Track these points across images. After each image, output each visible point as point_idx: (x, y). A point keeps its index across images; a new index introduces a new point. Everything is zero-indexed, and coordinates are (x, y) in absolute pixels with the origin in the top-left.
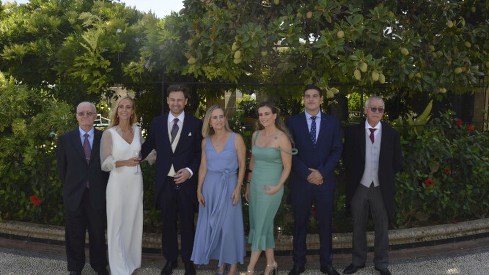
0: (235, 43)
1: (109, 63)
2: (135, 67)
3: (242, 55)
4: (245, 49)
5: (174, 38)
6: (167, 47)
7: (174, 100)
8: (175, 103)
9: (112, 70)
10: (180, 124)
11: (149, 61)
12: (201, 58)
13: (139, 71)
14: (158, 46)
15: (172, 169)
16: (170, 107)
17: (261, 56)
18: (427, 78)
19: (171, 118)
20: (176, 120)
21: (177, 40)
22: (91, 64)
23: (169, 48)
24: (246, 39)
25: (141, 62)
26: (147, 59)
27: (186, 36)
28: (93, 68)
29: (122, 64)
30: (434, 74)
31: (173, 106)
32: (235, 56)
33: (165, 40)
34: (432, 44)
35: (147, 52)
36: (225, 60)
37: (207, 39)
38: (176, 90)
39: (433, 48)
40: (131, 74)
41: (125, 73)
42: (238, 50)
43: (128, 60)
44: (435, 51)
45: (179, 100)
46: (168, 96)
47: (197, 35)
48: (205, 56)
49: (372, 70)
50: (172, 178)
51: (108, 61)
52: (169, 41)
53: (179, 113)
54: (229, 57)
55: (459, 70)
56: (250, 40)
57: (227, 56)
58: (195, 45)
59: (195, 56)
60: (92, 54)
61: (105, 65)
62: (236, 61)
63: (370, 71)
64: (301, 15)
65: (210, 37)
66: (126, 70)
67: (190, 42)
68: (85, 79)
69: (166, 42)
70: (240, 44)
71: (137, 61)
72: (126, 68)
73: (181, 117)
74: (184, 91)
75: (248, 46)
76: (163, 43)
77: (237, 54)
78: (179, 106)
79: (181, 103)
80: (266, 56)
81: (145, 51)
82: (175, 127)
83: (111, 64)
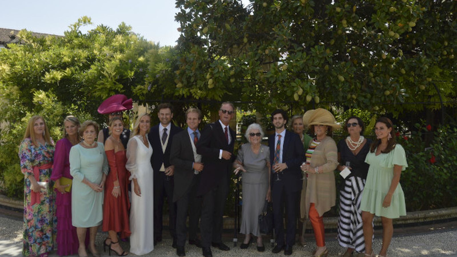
0: (209, 74)
1: (122, 86)
2: (141, 89)
3: (213, 83)
4: (216, 78)
5: (167, 69)
6: (162, 75)
7: (163, 114)
8: (164, 117)
9: (124, 92)
10: (168, 132)
11: (151, 85)
12: (186, 84)
13: (145, 92)
14: (156, 74)
15: (163, 166)
16: (161, 120)
17: (230, 83)
18: (361, 99)
19: (161, 128)
20: (165, 130)
21: (169, 70)
22: (108, 87)
23: (164, 75)
24: (216, 71)
25: (146, 85)
26: (150, 83)
27: (176, 68)
28: (110, 90)
29: (132, 87)
30: (369, 96)
31: (163, 119)
32: (209, 83)
33: (161, 70)
34: (372, 72)
35: (149, 78)
36: (202, 86)
37: (190, 70)
38: (165, 107)
39: (372, 74)
40: (138, 94)
41: (134, 93)
42: (211, 78)
43: (136, 84)
44: (374, 77)
45: (166, 114)
46: (159, 112)
47: (183, 67)
48: (189, 82)
49: (307, 94)
50: (163, 172)
51: (121, 85)
52: (163, 70)
53: (167, 124)
54: (205, 84)
55: (388, 93)
56: (218, 72)
57: (204, 83)
58: (182, 74)
59: (182, 82)
60: (110, 80)
61: (119, 88)
62: (209, 87)
63: (304, 95)
64: (261, 52)
65: (192, 69)
66: (134, 91)
67: (177, 72)
68: (104, 98)
69: (161, 72)
70: (212, 75)
71: (143, 84)
72: (134, 90)
73: (169, 127)
74: (170, 108)
75: (217, 75)
76: (159, 72)
77: (210, 81)
78: (167, 119)
79: (168, 116)
80: (234, 82)
81: (148, 78)
82: (165, 134)
83: (123, 87)
